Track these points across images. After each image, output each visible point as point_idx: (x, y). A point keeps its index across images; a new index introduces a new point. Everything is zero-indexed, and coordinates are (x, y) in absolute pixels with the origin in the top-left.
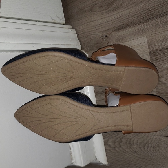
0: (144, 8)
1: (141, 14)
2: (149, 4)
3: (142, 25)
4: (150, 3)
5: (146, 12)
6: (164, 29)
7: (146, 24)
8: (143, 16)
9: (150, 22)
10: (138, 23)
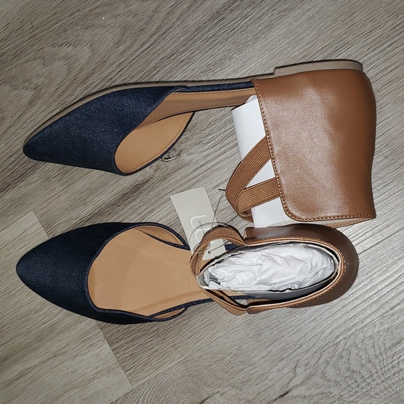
0: (7, 151)
1: (4, 167)
2: (15, 141)
3: (15, 188)
4: (16, 137)
5: (13, 159)
6: (67, 182)
7: (23, 183)
8: (10, 170)
9: (30, 177)
10: (5, 189)
